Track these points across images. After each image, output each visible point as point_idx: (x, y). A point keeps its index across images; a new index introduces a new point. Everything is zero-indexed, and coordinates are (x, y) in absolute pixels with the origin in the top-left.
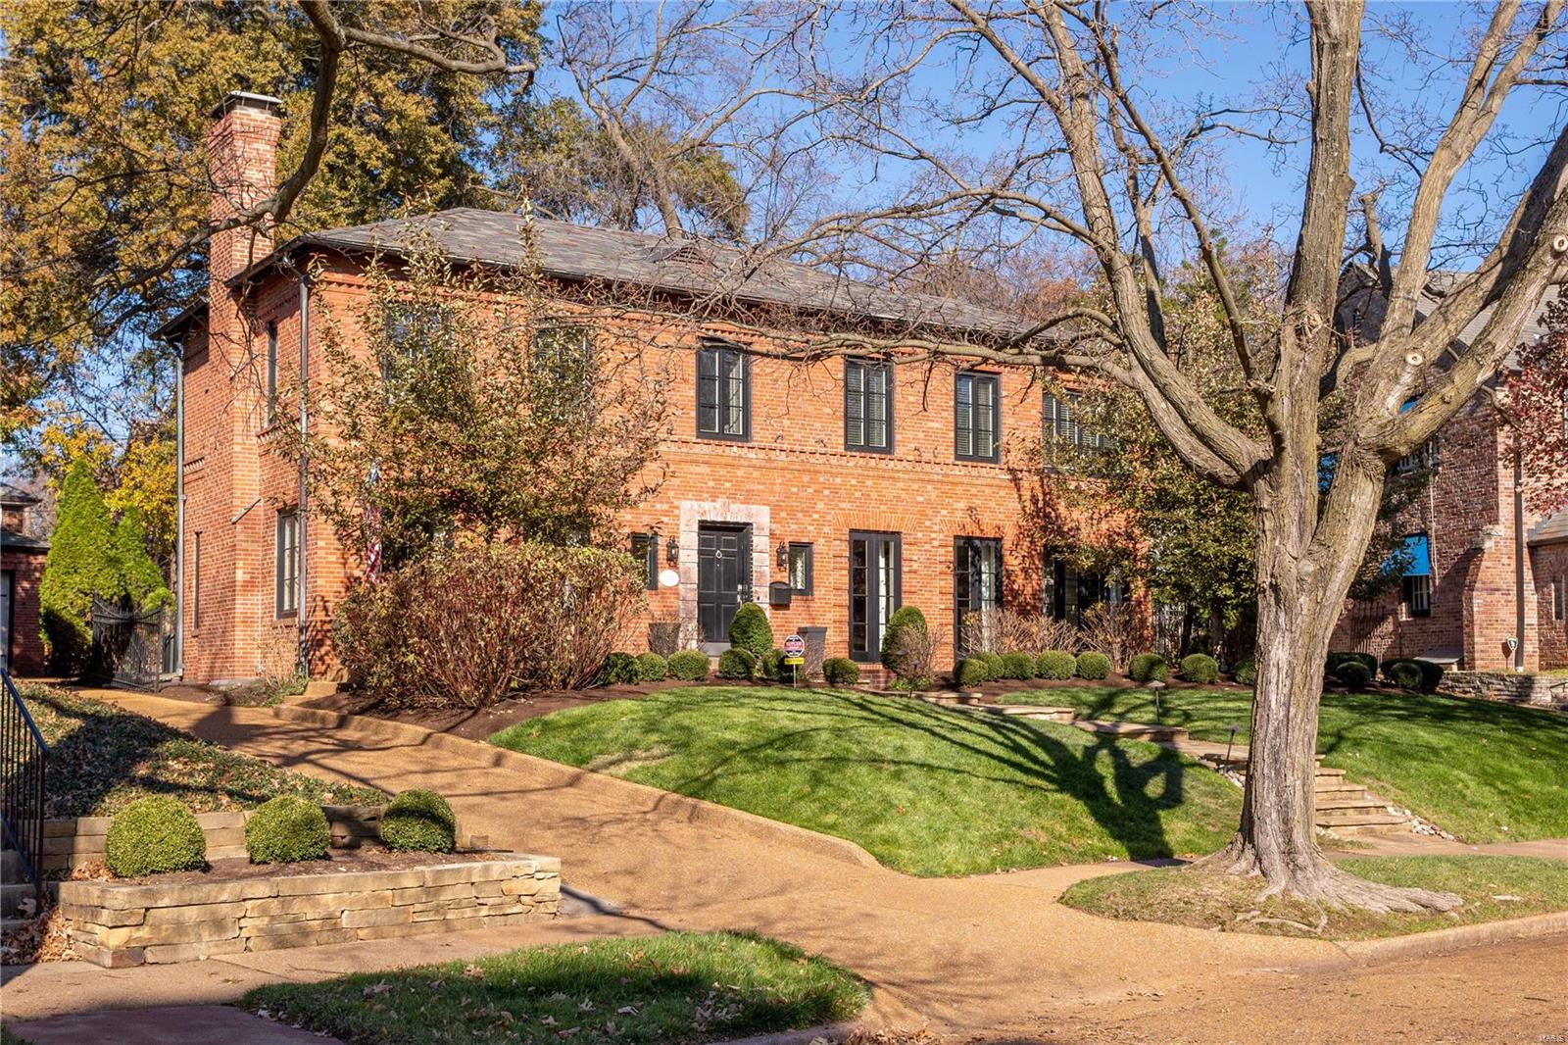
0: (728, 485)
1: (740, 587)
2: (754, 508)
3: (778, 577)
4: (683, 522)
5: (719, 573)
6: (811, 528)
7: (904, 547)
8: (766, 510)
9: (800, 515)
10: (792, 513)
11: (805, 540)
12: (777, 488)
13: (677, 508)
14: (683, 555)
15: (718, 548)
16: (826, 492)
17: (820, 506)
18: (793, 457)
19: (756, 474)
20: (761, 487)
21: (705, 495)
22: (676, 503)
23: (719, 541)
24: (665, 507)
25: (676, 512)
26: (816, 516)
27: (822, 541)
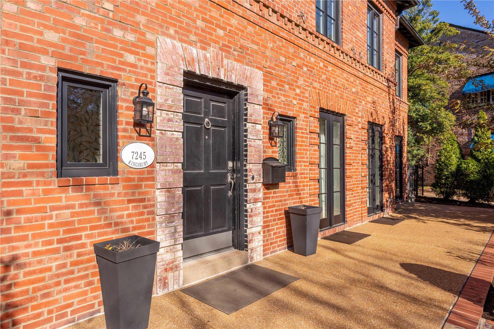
0: (221, 32)
1: (230, 164)
2: (249, 70)
3: (270, 154)
4: (160, 68)
5: (207, 146)
6: (295, 102)
7: (347, 127)
8: (259, 74)
9: (287, 87)
10: (281, 83)
11: (290, 114)
12: (268, 53)
13: (152, 44)
14: (159, 117)
15: (207, 114)
16: (305, 69)
17: (301, 82)
18: (281, 23)
19: (250, 29)
20: (255, 47)
21: (193, 38)
22: (149, 36)
23: (207, 107)
24: (131, 37)
25: (150, 50)
26: (298, 91)
27: (302, 116)
